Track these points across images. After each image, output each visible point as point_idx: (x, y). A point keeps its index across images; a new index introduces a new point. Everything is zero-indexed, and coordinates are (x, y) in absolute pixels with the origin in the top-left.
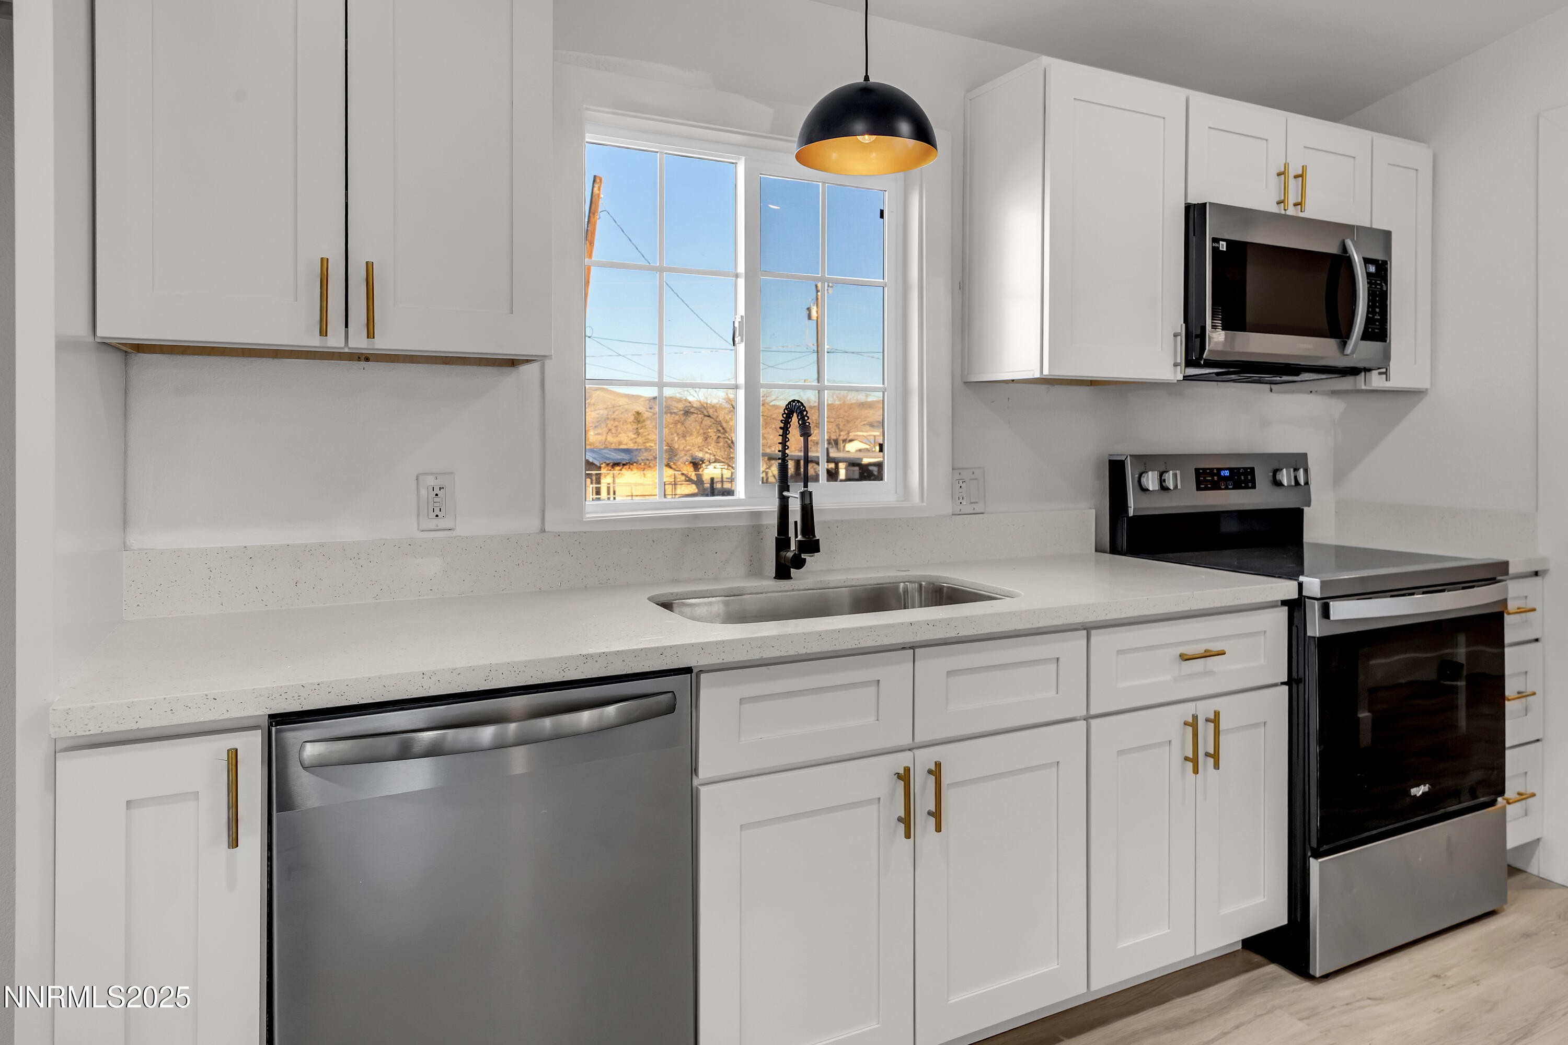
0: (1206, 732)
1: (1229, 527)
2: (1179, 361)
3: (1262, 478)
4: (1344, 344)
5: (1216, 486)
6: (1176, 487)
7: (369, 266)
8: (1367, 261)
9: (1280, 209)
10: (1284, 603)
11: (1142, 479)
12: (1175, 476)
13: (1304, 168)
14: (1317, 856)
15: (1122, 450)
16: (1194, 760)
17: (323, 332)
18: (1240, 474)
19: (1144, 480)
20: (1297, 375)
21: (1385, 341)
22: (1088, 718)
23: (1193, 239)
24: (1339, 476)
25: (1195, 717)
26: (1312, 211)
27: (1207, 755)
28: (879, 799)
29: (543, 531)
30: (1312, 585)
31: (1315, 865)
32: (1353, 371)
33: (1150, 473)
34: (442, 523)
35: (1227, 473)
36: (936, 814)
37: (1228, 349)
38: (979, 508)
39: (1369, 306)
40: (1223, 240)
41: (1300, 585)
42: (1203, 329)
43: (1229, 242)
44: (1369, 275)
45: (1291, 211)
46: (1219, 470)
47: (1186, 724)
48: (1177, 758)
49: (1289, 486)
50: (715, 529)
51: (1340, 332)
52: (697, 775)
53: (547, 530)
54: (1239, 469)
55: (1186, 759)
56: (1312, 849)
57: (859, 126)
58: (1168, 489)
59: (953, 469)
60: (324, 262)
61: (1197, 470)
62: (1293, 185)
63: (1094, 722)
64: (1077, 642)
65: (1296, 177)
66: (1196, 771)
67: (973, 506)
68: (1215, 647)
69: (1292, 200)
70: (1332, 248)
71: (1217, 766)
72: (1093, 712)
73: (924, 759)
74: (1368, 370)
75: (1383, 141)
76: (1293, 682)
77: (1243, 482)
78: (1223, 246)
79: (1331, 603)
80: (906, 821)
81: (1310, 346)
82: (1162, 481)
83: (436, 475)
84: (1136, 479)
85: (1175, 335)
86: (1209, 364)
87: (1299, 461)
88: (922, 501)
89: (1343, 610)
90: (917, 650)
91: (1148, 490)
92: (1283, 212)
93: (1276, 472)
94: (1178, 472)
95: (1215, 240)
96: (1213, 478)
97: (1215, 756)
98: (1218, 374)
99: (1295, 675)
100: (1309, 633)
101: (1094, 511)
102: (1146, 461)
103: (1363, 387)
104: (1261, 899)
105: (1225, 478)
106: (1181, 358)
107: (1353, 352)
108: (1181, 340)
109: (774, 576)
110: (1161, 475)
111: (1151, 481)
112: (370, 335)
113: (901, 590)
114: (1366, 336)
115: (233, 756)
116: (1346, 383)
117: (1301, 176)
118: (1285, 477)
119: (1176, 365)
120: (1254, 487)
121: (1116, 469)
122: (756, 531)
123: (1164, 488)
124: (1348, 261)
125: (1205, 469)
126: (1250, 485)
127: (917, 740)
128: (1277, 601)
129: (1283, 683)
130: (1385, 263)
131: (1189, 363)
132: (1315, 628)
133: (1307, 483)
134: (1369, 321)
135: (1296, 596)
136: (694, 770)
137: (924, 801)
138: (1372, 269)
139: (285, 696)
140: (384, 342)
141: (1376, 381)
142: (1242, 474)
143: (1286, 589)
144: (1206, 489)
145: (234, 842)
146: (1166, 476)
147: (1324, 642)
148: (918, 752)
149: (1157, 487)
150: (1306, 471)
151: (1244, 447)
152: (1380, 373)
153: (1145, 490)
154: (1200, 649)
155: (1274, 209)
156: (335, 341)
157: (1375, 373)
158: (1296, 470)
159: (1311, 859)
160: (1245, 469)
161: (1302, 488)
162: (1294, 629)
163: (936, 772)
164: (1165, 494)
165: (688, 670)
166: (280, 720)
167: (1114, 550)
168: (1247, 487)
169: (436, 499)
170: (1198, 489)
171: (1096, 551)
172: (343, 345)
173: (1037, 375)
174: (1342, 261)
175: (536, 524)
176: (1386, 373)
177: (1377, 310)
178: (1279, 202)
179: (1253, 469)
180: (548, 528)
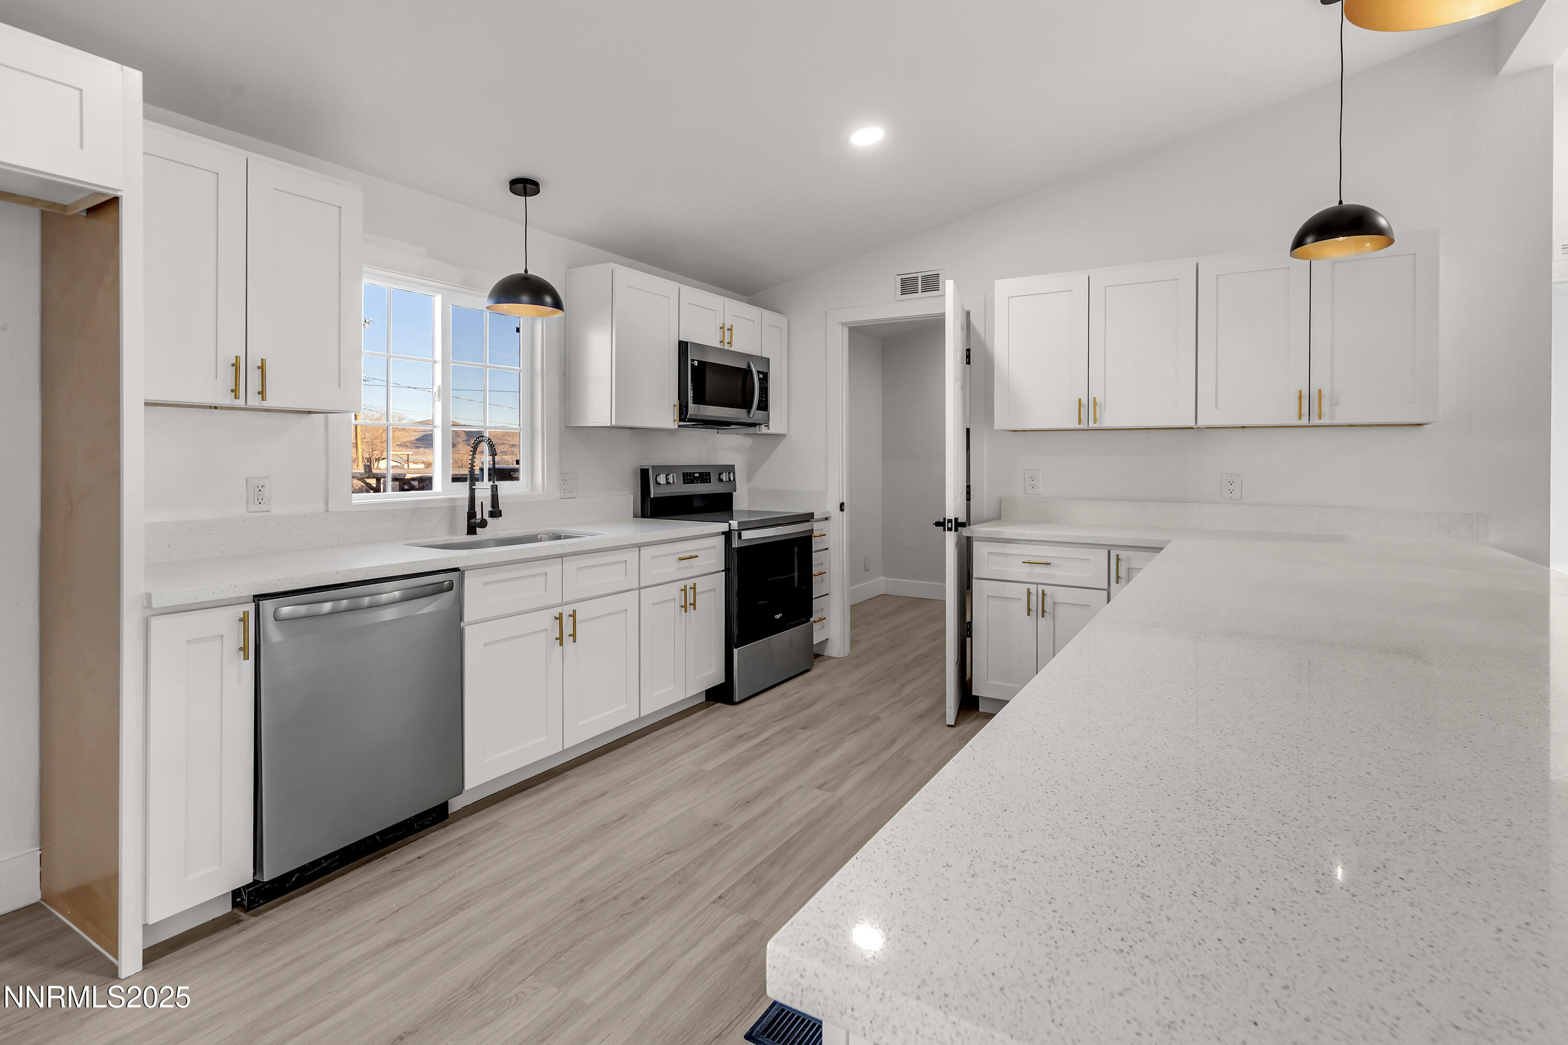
0: (690, 593)
1: (697, 504)
2: (676, 419)
3: (713, 478)
4: (749, 412)
5: (692, 482)
6: (674, 482)
7: (263, 362)
8: (759, 372)
9: (721, 345)
10: (723, 533)
11: (657, 478)
12: (673, 476)
13: (731, 326)
14: (736, 648)
15: (647, 463)
16: (685, 607)
18: (703, 476)
19: (658, 479)
20: (729, 426)
21: (767, 411)
22: (640, 588)
23: (682, 359)
24: (749, 477)
25: (685, 586)
26: (735, 348)
27: (691, 604)
28: (547, 629)
29: (327, 511)
30: (734, 524)
31: (735, 651)
32: (754, 425)
33: (661, 475)
34: (262, 507)
35: (697, 475)
36: (574, 635)
37: (696, 413)
38: (573, 495)
39: (760, 394)
40: (696, 360)
41: (730, 524)
42: (687, 403)
43: (699, 362)
44: (760, 379)
45: (727, 347)
46: (694, 473)
47: (682, 590)
48: (678, 606)
49: (726, 481)
50: (430, 508)
51: (747, 406)
52: (463, 621)
53: (329, 510)
54: (703, 473)
55: (682, 606)
56: (734, 644)
58: (669, 483)
59: (560, 474)
60: (237, 358)
61: (683, 473)
62: (727, 333)
63: (642, 590)
64: (634, 553)
65: (728, 330)
66: (686, 611)
67: (571, 494)
68: (694, 554)
69: (726, 341)
70: (744, 366)
71: (695, 609)
72: (642, 585)
73: (567, 610)
74: (760, 424)
75: (767, 314)
76: (727, 570)
77: (705, 479)
78: (696, 363)
79: (742, 532)
80: (560, 639)
81: (735, 413)
82: (667, 479)
83: (260, 479)
84: (654, 479)
85: (674, 406)
86: (690, 420)
87: (731, 469)
88: (544, 491)
89: (746, 536)
90: (564, 558)
91: (660, 484)
92: (722, 347)
93: (720, 474)
94: (675, 475)
95: (693, 360)
96: (691, 478)
97: (694, 604)
98: (693, 425)
99: (727, 566)
100: (733, 547)
101: (632, 496)
102: (659, 469)
103: (759, 433)
104: (714, 671)
105: (697, 478)
106: (677, 417)
107: (753, 416)
108: (677, 409)
109: (466, 533)
110: (667, 476)
111: (662, 479)
112: (262, 399)
113: (539, 538)
114: (759, 408)
115: (239, 616)
116: (751, 430)
117: (730, 329)
118: (724, 477)
119: (674, 421)
120: (710, 482)
121: (644, 473)
122: (451, 508)
123: (668, 483)
124: (751, 371)
125: (687, 473)
127: (564, 601)
128: (720, 532)
129: (723, 571)
130: (767, 373)
131: (681, 420)
132: (735, 544)
133: (734, 480)
134: (760, 401)
135: (728, 530)
136: (461, 619)
137: (568, 630)
138: (761, 376)
139: (270, 584)
141: (764, 429)
142: (705, 476)
143: (724, 527)
144: (688, 483)
146: (669, 477)
148: (564, 607)
149: (665, 483)
150: (734, 474)
151: (705, 462)
152: (765, 426)
153: (658, 484)
154: (687, 555)
155: (718, 345)
156: (240, 401)
157: (763, 426)
158: (729, 473)
159: (734, 649)
160: (706, 473)
161: (732, 482)
162: (727, 545)
163: (573, 615)
164: (668, 485)
165: (457, 570)
166: (258, 598)
167: (643, 515)
168: (707, 482)
169: (260, 493)
170: (684, 483)
171: (634, 517)
173: (609, 425)
174: (747, 372)
175: (322, 507)
176: (767, 426)
177: (764, 396)
178: (721, 342)
179: (709, 473)
180: (330, 509)
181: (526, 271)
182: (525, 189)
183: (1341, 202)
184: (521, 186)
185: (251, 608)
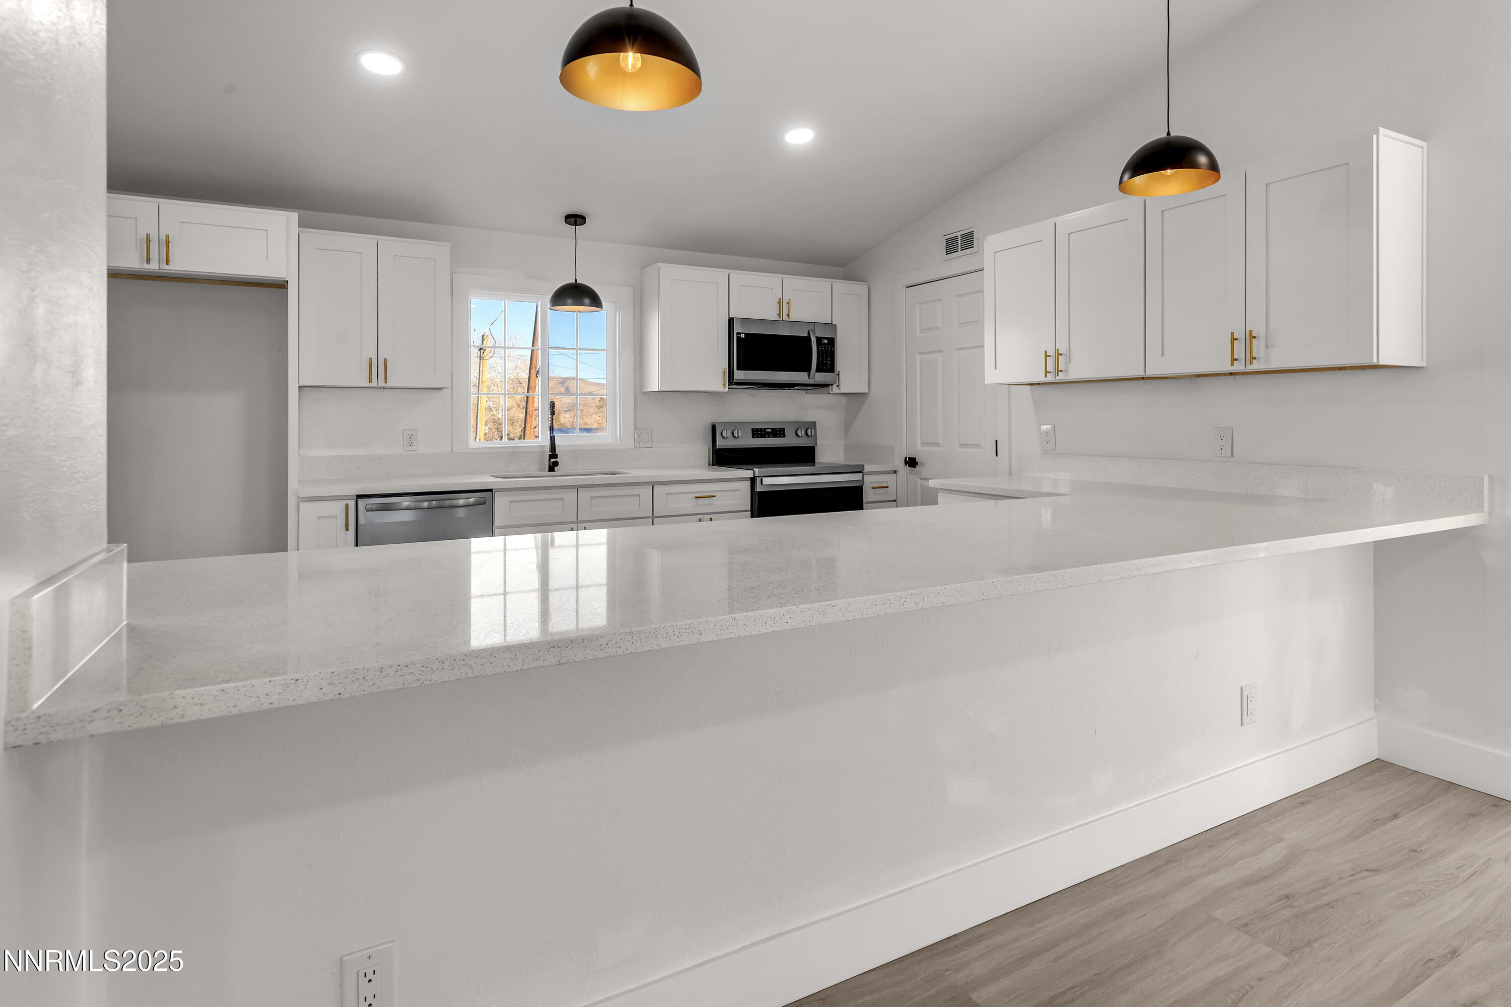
2: (726, 383)
3: (789, 433)
4: (809, 374)
5: (763, 436)
7: (385, 360)
8: (821, 338)
9: (776, 317)
10: (750, 479)
12: (739, 431)
13: (790, 300)
15: (714, 420)
17: (370, 382)
19: (724, 433)
21: (834, 372)
22: (653, 517)
23: (731, 335)
24: (845, 434)
26: (794, 318)
29: (452, 452)
30: (757, 471)
32: (821, 386)
33: (727, 430)
34: (412, 448)
35: (770, 430)
37: (744, 378)
38: (649, 445)
39: (819, 358)
40: (743, 333)
41: (754, 471)
42: (734, 370)
43: (746, 334)
44: (821, 344)
45: (785, 318)
46: (765, 429)
49: (804, 436)
52: (494, 525)
54: (777, 428)
57: (570, 301)
58: (737, 437)
59: (635, 429)
60: (371, 359)
61: (753, 429)
62: (785, 306)
63: (655, 519)
64: (648, 490)
65: (787, 303)
67: (646, 444)
68: (712, 494)
69: (785, 313)
70: (799, 334)
72: (655, 515)
74: (830, 385)
75: (840, 284)
76: (752, 510)
77: (778, 434)
78: (743, 336)
82: (732, 434)
83: (410, 430)
84: (720, 433)
85: (724, 372)
87: (810, 425)
88: (621, 442)
89: (767, 481)
90: (579, 489)
92: (778, 319)
93: (797, 430)
94: (741, 430)
95: (738, 334)
96: (761, 433)
98: (746, 387)
99: (752, 507)
100: (756, 491)
101: (706, 447)
102: (726, 424)
103: (831, 392)
105: (768, 432)
107: (813, 378)
108: (726, 375)
109: (548, 470)
110: (732, 431)
111: (728, 434)
112: (386, 382)
114: (820, 370)
115: (347, 505)
116: (820, 390)
117: (789, 303)
118: (802, 433)
119: (725, 385)
120: (784, 436)
121: (712, 428)
122: (543, 453)
123: (734, 437)
125: (758, 429)
126: (782, 436)
127: (578, 520)
128: (744, 478)
129: (748, 511)
130: (833, 338)
131: (731, 383)
132: (759, 488)
133: (816, 435)
134: (821, 363)
135: (753, 476)
138: (823, 342)
140: (389, 385)
141: (835, 389)
142: (778, 431)
143: (748, 473)
144: (758, 437)
145: (347, 530)
146: (735, 431)
147: (761, 494)
148: (579, 524)
149: (730, 436)
150: (814, 429)
151: (780, 419)
152: (837, 386)
153: (725, 437)
154: (705, 494)
155: (773, 317)
156: (374, 384)
157: (834, 386)
158: (809, 429)
160: (780, 429)
161: (813, 438)
162: (752, 489)
164: (734, 439)
165: (491, 490)
166: (359, 497)
167: (717, 463)
168: (780, 437)
169: (410, 439)
170: (753, 437)
171: (708, 465)
172: (376, 385)
173: (658, 390)
174: (803, 339)
175: (449, 449)
176: (840, 386)
177: (829, 359)
178: (778, 315)
179: (784, 429)
180: (454, 451)
181: (576, 280)
182: (576, 221)
183: (1168, 134)
184: (573, 220)
185: (352, 504)
